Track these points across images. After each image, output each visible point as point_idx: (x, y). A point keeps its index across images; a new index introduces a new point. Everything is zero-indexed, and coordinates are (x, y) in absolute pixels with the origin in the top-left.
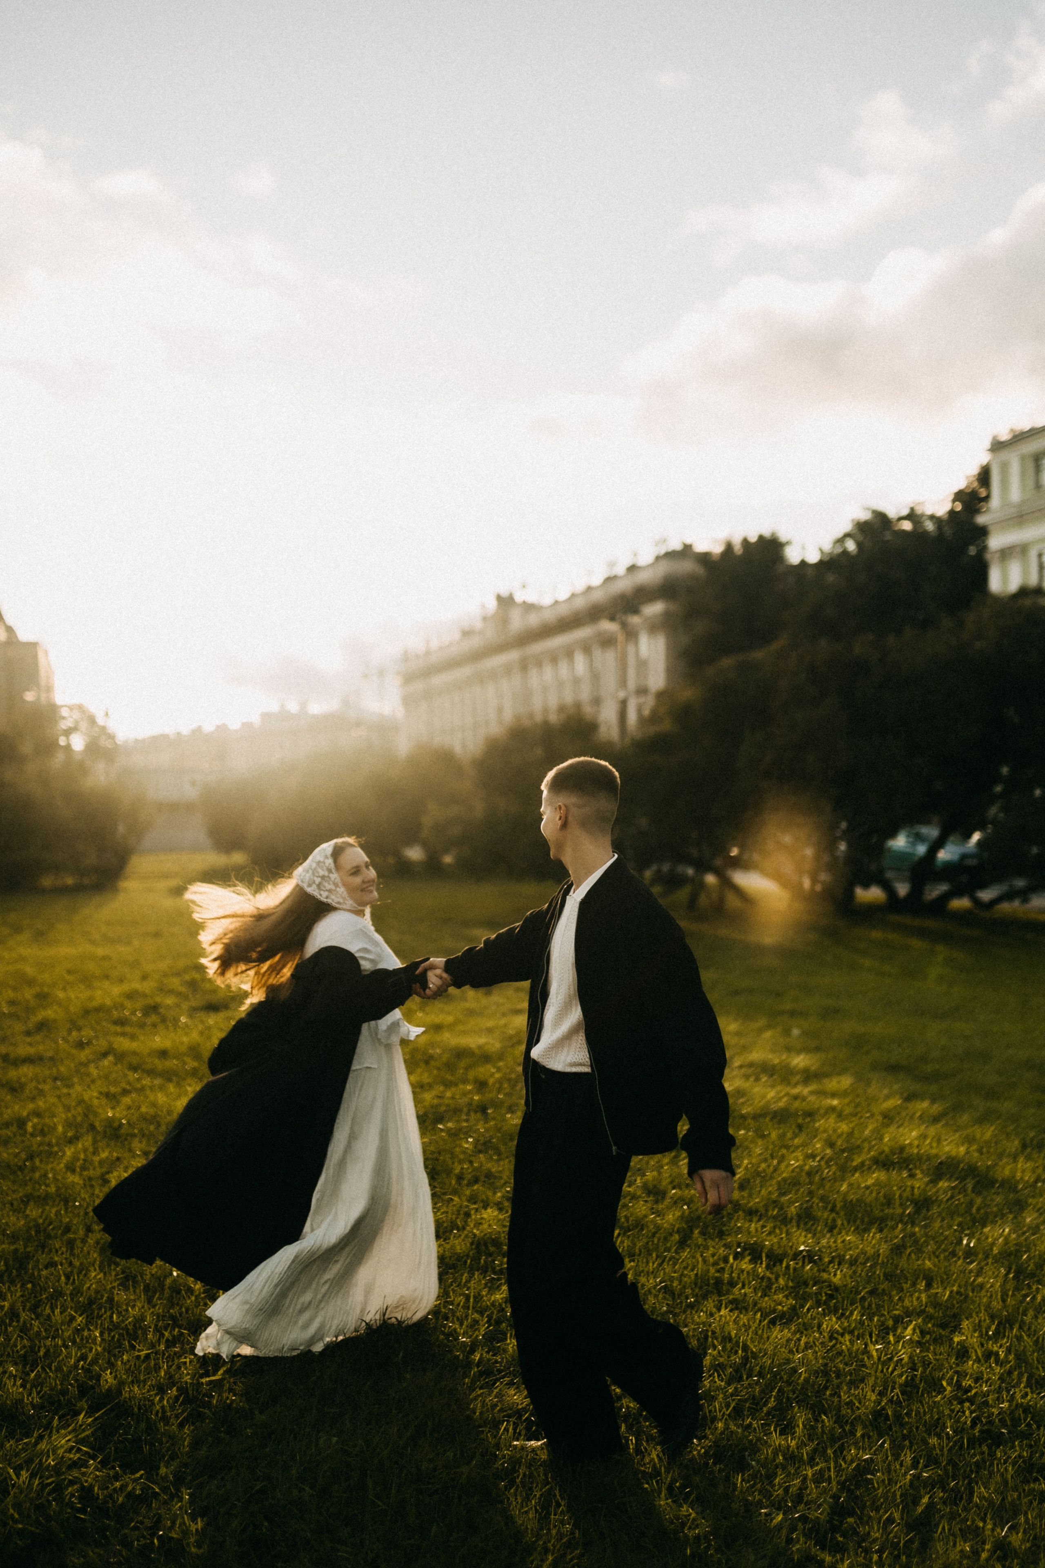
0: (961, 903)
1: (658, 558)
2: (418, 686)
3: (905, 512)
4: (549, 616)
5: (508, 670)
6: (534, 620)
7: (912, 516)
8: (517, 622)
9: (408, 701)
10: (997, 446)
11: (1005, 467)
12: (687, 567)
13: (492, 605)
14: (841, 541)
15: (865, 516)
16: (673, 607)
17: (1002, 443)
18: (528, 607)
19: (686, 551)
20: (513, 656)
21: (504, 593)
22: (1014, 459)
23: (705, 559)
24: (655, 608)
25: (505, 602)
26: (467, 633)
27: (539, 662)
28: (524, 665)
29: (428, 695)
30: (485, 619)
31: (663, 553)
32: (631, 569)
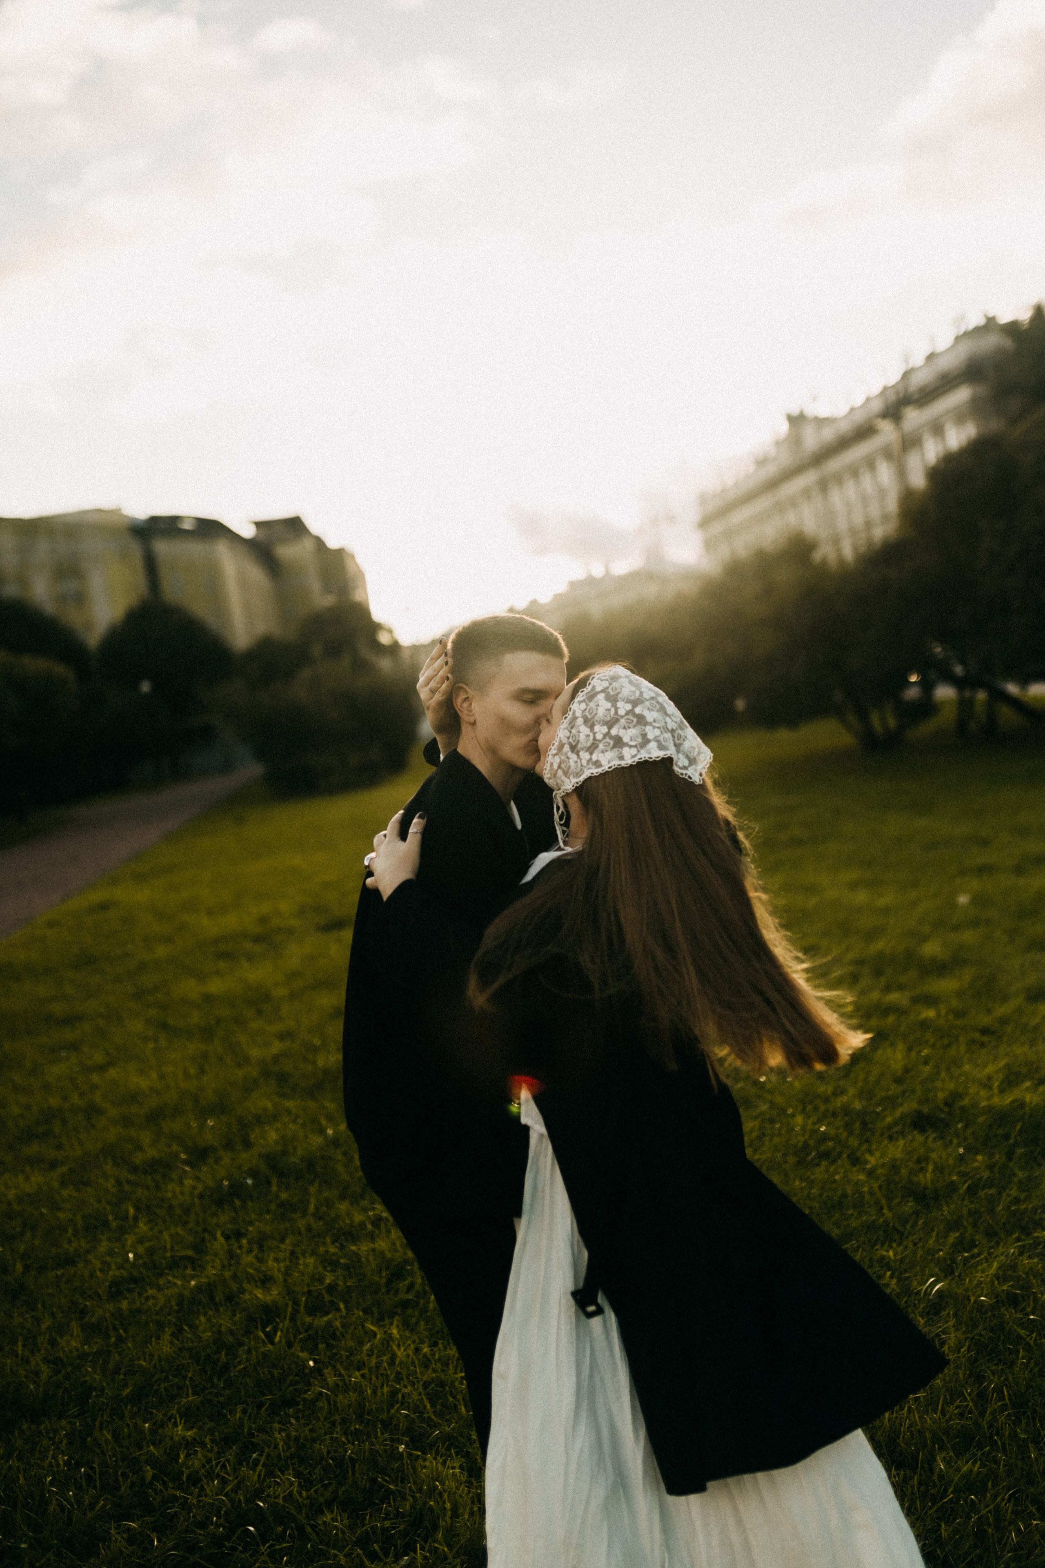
1: (958, 339)
2: (717, 528)
4: (845, 427)
5: (806, 493)
6: (828, 435)
8: (811, 440)
9: (709, 545)
12: (993, 341)
13: (784, 427)
16: (982, 390)
18: (820, 422)
19: (990, 324)
20: (809, 478)
21: (795, 412)
23: (1012, 329)
24: (962, 395)
26: (761, 462)
27: (839, 479)
28: (823, 486)
29: (729, 534)
30: (777, 443)
31: (962, 332)
32: (931, 357)
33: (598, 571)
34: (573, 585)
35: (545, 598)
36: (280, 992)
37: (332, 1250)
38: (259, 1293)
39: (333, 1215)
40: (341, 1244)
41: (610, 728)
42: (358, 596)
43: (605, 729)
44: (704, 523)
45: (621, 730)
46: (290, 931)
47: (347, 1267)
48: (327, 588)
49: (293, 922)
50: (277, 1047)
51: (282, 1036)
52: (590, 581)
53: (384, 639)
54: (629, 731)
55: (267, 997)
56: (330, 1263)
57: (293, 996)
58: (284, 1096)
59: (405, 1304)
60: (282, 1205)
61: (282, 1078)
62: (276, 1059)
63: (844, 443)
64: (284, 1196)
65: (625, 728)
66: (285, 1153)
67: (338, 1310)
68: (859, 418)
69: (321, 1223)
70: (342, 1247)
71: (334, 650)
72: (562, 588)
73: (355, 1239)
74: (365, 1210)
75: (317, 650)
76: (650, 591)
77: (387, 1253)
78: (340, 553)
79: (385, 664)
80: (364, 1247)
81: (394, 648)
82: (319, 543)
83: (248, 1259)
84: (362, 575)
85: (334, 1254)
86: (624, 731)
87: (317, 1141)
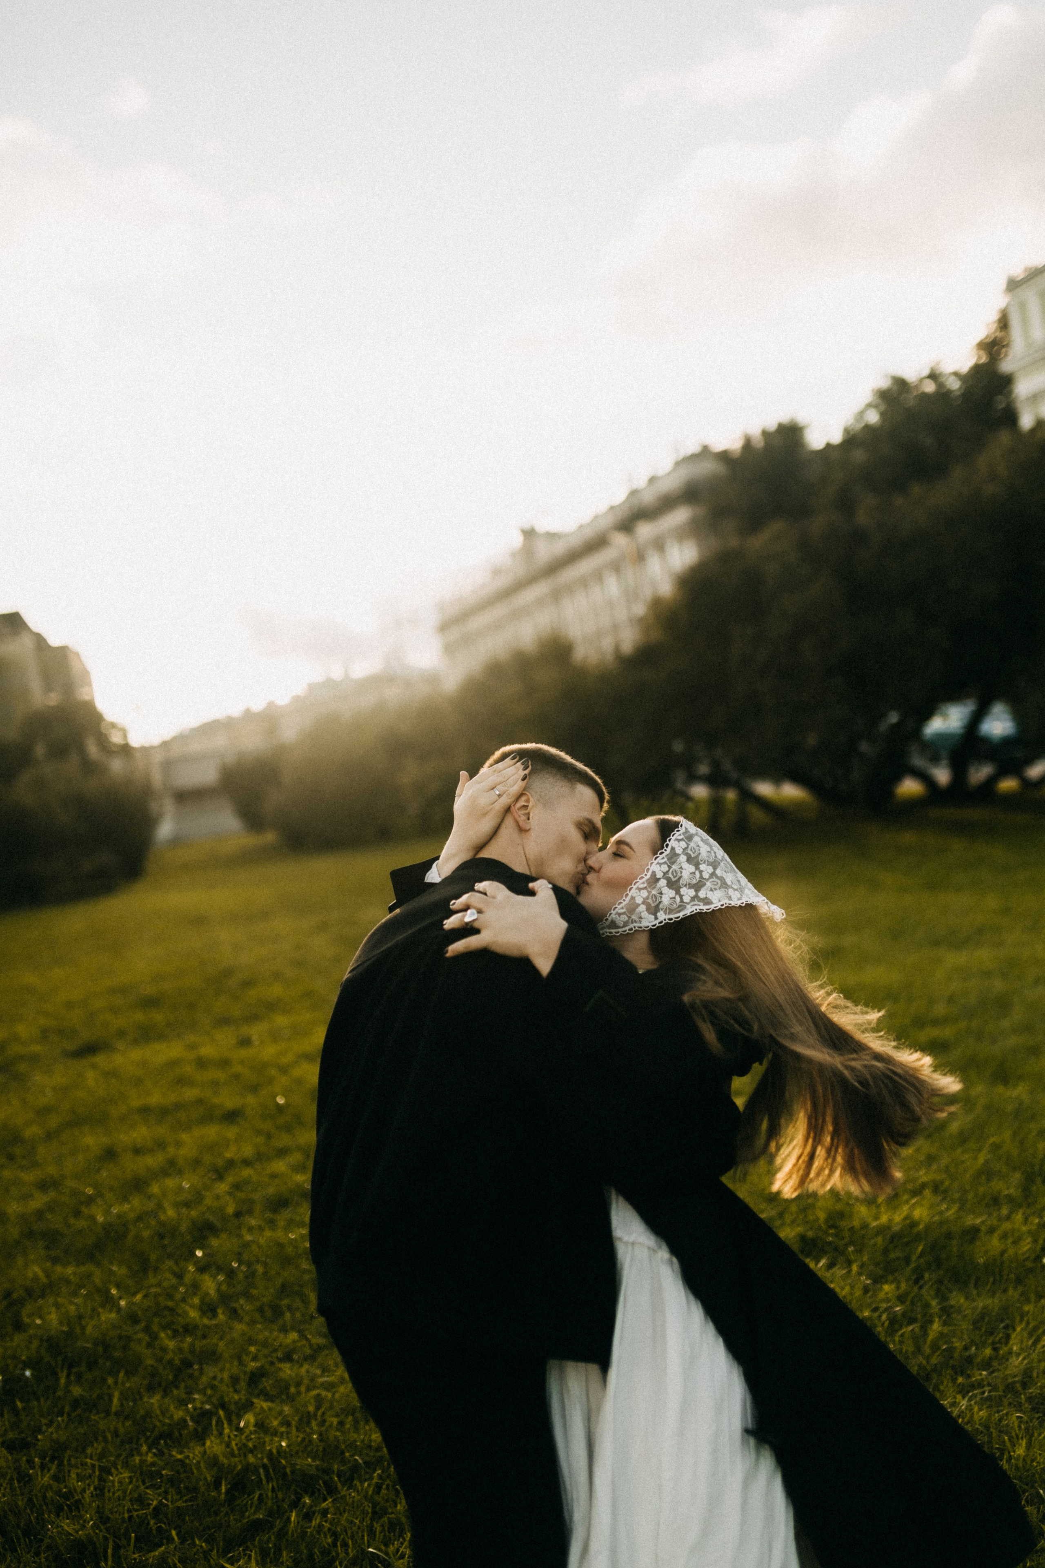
0: (1008, 784)
1: (678, 464)
2: (455, 634)
3: (926, 372)
4: (576, 542)
5: (540, 602)
6: (559, 548)
7: (933, 376)
8: (545, 553)
9: (449, 649)
10: (1013, 285)
11: (1023, 306)
12: (709, 467)
13: (518, 540)
14: (861, 413)
15: (884, 384)
16: (700, 511)
17: (1018, 282)
18: (551, 536)
19: (705, 451)
20: (541, 589)
21: (527, 526)
22: (1031, 296)
23: (724, 457)
24: (681, 516)
25: (529, 534)
26: (497, 572)
27: (570, 589)
28: (556, 595)
29: (467, 640)
30: (513, 555)
31: (681, 458)
32: (652, 480)
33: (337, 673)
34: (312, 687)
35: (282, 699)
36: (32, 1131)
37: (150, 1458)
38: (67, 1525)
39: (142, 1412)
40: (159, 1450)
41: (697, 891)
42: (83, 694)
43: (692, 893)
44: (444, 627)
45: (708, 892)
46: (34, 1059)
47: (172, 1481)
48: (48, 685)
49: (36, 1048)
50: (38, 1201)
51: (43, 1186)
52: (329, 683)
53: (116, 738)
54: (715, 892)
55: (17, 1139)
56: (148, 1475)
57: (49, 1136)
58: (55, 1260)
59: (256, 1526)
60: (76, 1403)
61: (51, 1238)
62: (40, 1214)
63: (573, 556)
64: (77, 1391)
65: (711, 890)
66: (70, 1334)
67: (170, 1539)
68: (589, 533)
69: (128, 1423)
70: (161, 1454)
71: (59, 751)
72: (300, 689)
73: (180, 1443)
74: (182, 1403)
75: (40, 750)
76: (393, 695)
77: (221, 1458)
78: (63, 651)
79: (116, 766)
80: (194, 1453)
81: (126, 750)
82: (40, 640)
83: (46, 1479)
84: (86, 674)
85: (153, 1464)
86: (711, 892)
87: (108, 1317)
